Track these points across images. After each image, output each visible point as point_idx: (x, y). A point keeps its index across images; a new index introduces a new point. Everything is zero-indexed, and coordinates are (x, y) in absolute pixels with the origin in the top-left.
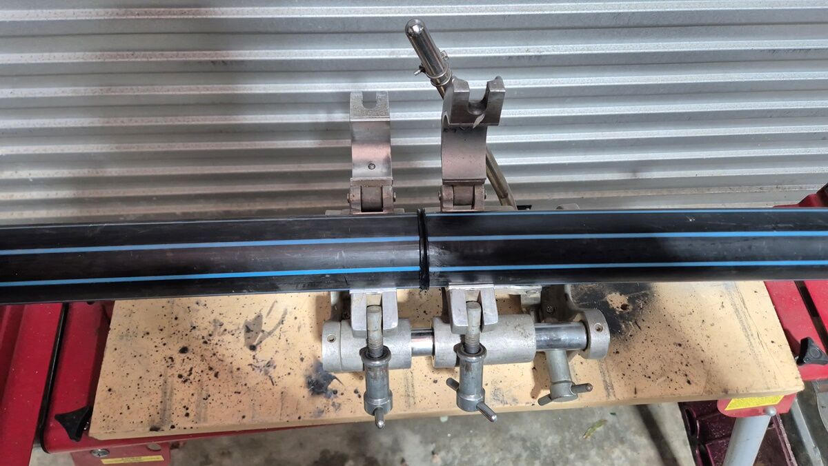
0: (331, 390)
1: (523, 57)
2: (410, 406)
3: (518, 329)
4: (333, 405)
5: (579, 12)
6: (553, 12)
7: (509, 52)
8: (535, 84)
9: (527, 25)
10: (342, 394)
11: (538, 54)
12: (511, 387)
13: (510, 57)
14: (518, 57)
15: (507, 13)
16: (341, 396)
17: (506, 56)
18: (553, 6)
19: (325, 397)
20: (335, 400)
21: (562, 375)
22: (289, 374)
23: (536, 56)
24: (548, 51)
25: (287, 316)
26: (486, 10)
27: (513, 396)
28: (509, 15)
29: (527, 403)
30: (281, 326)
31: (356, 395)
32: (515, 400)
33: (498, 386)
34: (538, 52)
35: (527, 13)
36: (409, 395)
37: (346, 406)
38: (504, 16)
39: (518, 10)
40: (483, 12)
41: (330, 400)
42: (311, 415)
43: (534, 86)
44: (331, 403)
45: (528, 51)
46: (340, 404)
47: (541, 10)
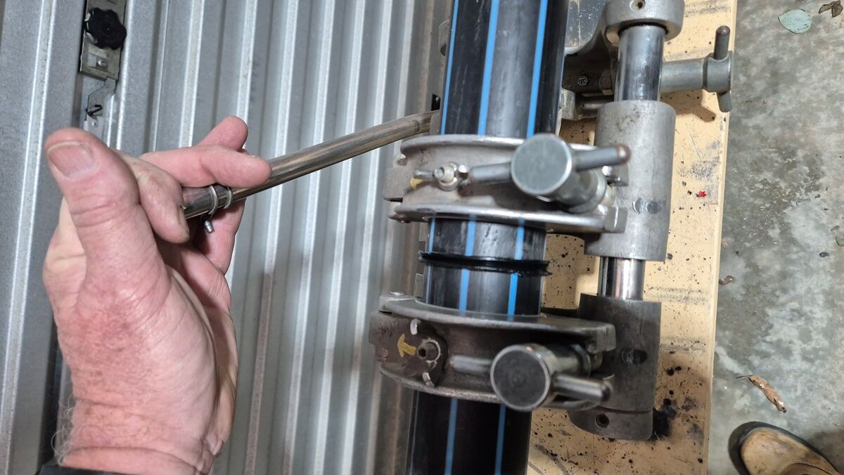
0: (663, 407)
1: (252, 83)
2: (703, 300)
3: (624, 125)
4: (686, 408)
5: (203, 8)
6: (200, 39)
7: (244, 100)
8: (288, 74)
9: (212, 74)
10: (671, 393)
11: (251, 65)
12: (693, 148)
13: (252, 99)
14: (252, 89)
15: (195, 97)
16: (675, 396)
17: (250, 104)
18: (193, 40)
19: (673, 418)
20: (680, 405)
21: (694, 71)
22: (631, 461)
23: (254, 67)
24: (249, 53)
25: (546, 447)
26: (187, 122)
27: (707, 148)
28: (198, 95)
29: (721, 129)
30: (559, 457)
31: (676, 373)
32: (714, 146)
33: (689, 167)
34: (248, 64)
35: (197, 72)
36: (686, 298)
37: (692, 391)
38: (198, 101)
39: (193, 83)
40: (189, 126)
41: (679, 412)
42: (698, 444)
43: (291, 75)
44: (683, 412)
45: (246, 77)
46: (687, 399)
47: (195, 55)
